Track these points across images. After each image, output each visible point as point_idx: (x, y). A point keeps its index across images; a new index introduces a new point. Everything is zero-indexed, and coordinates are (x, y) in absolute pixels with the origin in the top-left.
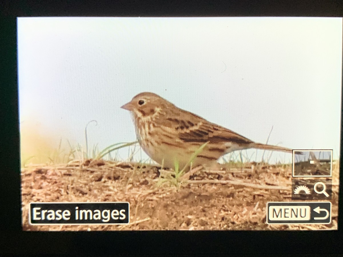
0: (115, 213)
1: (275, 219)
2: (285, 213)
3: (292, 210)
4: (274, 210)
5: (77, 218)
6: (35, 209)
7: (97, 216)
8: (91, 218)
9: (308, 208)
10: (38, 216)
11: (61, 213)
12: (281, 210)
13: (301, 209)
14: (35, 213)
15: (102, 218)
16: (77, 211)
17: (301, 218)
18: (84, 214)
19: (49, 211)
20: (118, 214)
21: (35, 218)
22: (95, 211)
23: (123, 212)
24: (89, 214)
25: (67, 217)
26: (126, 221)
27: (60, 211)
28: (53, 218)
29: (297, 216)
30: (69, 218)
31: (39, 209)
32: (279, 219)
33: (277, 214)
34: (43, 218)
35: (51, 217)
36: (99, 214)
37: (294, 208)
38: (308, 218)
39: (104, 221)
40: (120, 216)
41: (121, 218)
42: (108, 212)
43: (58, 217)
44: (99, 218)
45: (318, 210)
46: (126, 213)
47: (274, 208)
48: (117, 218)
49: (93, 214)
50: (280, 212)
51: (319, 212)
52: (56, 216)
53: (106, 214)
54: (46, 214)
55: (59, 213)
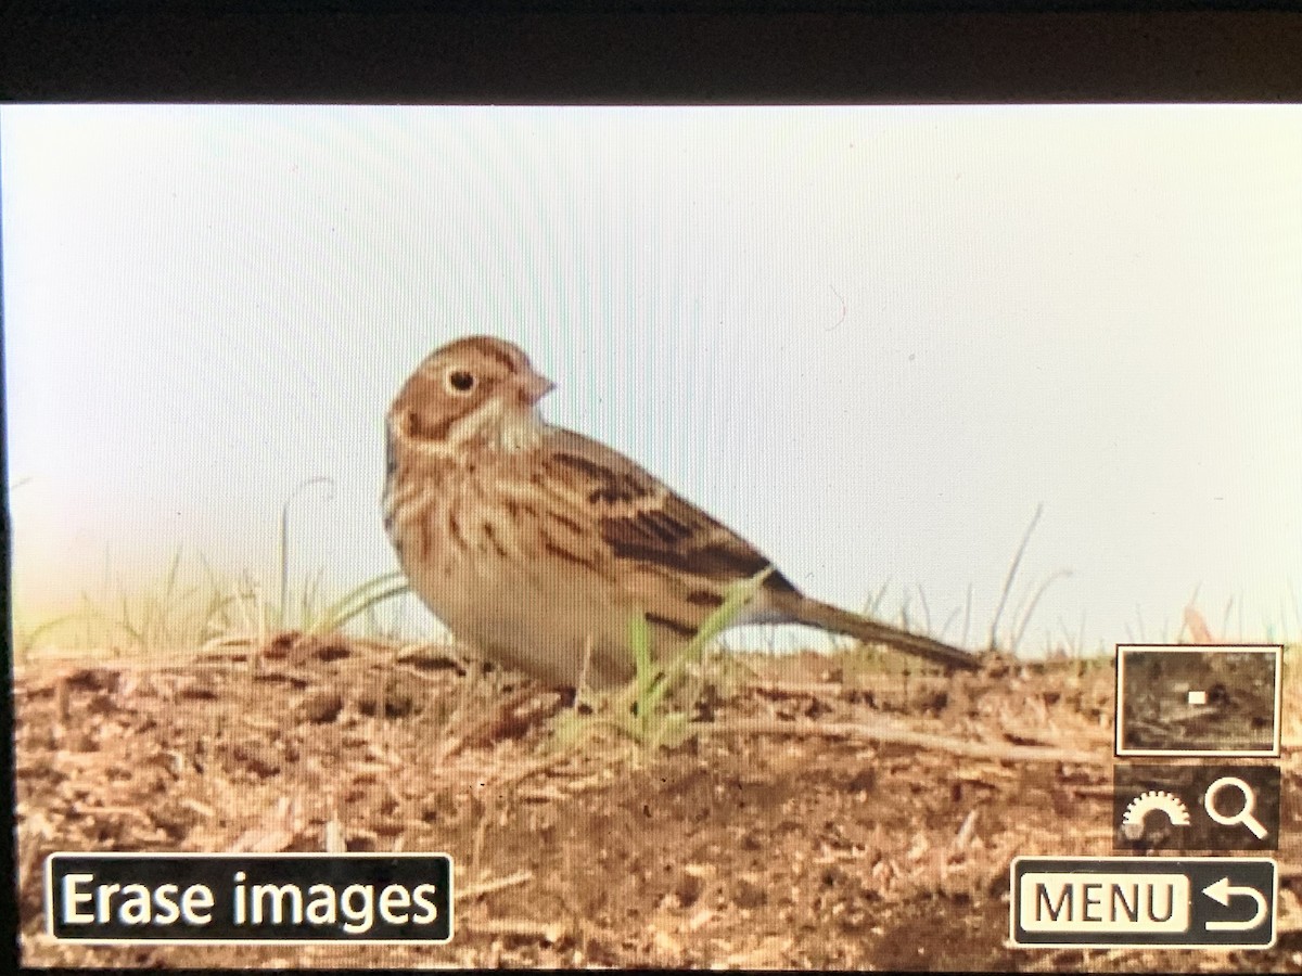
0: (395, 896)
1: (1046, 925)
2: (1087, 902)
3: (1116, 889)
4: (1041, 890)
5: (240, 918)
6: (70, 881)
7: (321, 911)
8: (297, 918)
9: (1181, 883)
10: (84, 908)
11: (176, 898)
12: (1068, 889)
13: (1151, 888)
14: (72, 898)
15: (341, 918)
16: (240, 891)
17: (1152, 922)
18: (267, 900)
19: (128, 890)
20: (405, 902)
21: (71, 917)
22: (314, 890)
23: (426, 896)
24: (287, 900)
25: (199, 912)
26: (439, 929)
27: (173, 889)
28: (144, 917)
29: (1133, 917)
30: (207, 919)
31: (88, 878)
32: (1062, 925)
33: (1054, 908)
34: (104, 917)
35: (135, 911)
36: (330, 901)
37: (1125, 881)
38: (1179, 923)
39: (348, 928)
40: (414, 909)
41: (418, 919)
42: (367, 892)
43: (164, 912)
44: (330, 917)
45: (1220, 891)
46: (440, 898)
47: (1041, 882)
48: (403, 919)
49: (307, 900)
50: (1066, 898)
51: (1224, 901)
52: (157, 910)
53: (357, 902)
54: (117, 901)
55: (168, 896)
